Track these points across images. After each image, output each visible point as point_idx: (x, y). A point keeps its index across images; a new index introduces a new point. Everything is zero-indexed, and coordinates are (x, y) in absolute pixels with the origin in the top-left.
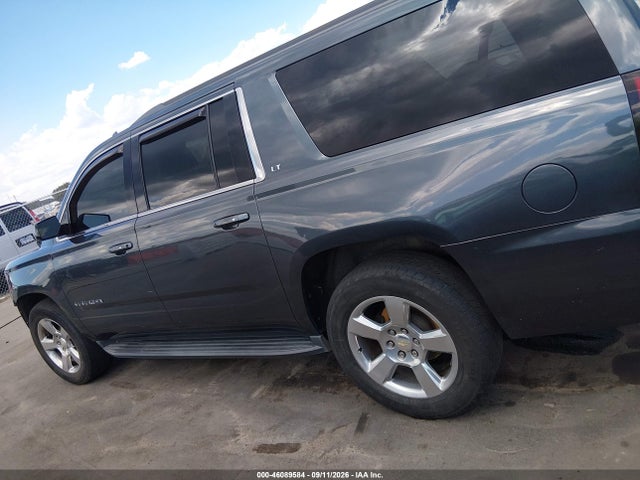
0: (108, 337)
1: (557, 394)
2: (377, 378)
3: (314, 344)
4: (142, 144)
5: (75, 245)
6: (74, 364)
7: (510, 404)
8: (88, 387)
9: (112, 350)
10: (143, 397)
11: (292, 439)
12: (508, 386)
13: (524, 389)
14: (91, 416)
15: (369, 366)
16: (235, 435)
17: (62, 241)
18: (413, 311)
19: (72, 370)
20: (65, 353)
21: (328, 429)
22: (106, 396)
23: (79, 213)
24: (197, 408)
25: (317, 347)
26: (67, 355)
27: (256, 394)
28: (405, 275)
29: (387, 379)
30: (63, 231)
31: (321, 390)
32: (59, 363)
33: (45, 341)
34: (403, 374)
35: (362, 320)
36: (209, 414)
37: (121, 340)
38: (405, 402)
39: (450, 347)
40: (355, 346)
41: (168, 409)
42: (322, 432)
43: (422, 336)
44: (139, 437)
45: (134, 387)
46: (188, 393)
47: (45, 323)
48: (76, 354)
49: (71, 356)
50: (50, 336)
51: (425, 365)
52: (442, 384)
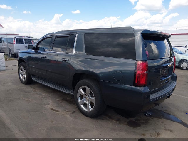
0: (34, 76)
1: (113, 122)
2: (80, 104)
3: (72, 92)
4: (56, 37)
5: (35, 53)
6: (24, 79)
7: (103, 120)
8: (25, 85)
9: (33, 79)
10: (35, 91)
11: (58, 110)
12: (106, 117)
13: (108, 118)
14: (22, 91)
15: (79, 101)
16: (48, 105)
17: (33, 51)
18: (91, 92)
19: (23, 80)
20: (23, 76)
21: (67, 111)
22: (28, 88)
23: (39, 46)
24: (44, 97)
25: (72, 93)
26: (24, 76)
27: (58, 100)
28: (91, 84)
29: (82, 105)
30: (34, 49)
31: (70, 104)
32: (21, 77)
33: (20, 71)
34: (85, 105)
35: (81, 90)
36: (46, 100)
37: (36, 77)
38: (83, 111)
39: (94, 102)
40: (78, 95)
41: (39, 95)
42: (65, 111)
43: (91, 98)
44: (30, 98)
45: (34, 89)
46: (44, 94)
47: (22, 67)
48: (26, 77)
49: (24, 77)
50: (22, 71)
51: (89, 104)
52: (91, 109)
